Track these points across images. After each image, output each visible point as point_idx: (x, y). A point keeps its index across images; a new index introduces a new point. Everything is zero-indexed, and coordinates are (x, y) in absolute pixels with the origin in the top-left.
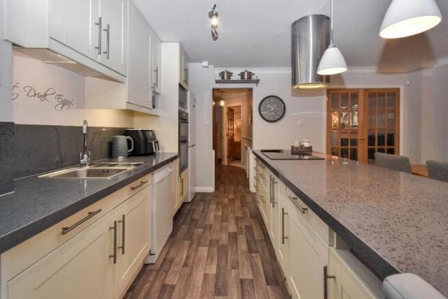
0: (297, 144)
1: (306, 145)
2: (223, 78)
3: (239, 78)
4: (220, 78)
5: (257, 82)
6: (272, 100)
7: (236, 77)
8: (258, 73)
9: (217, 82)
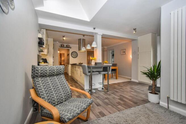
0: (80, 62)
1: (82, 62)
2: (62, 46)
3: (66, 46)
4: (61, 46)
5: (71, 48)
6: (74, 52)
7: (65, 46)
8: (71, 45)
9: (60, 47)
